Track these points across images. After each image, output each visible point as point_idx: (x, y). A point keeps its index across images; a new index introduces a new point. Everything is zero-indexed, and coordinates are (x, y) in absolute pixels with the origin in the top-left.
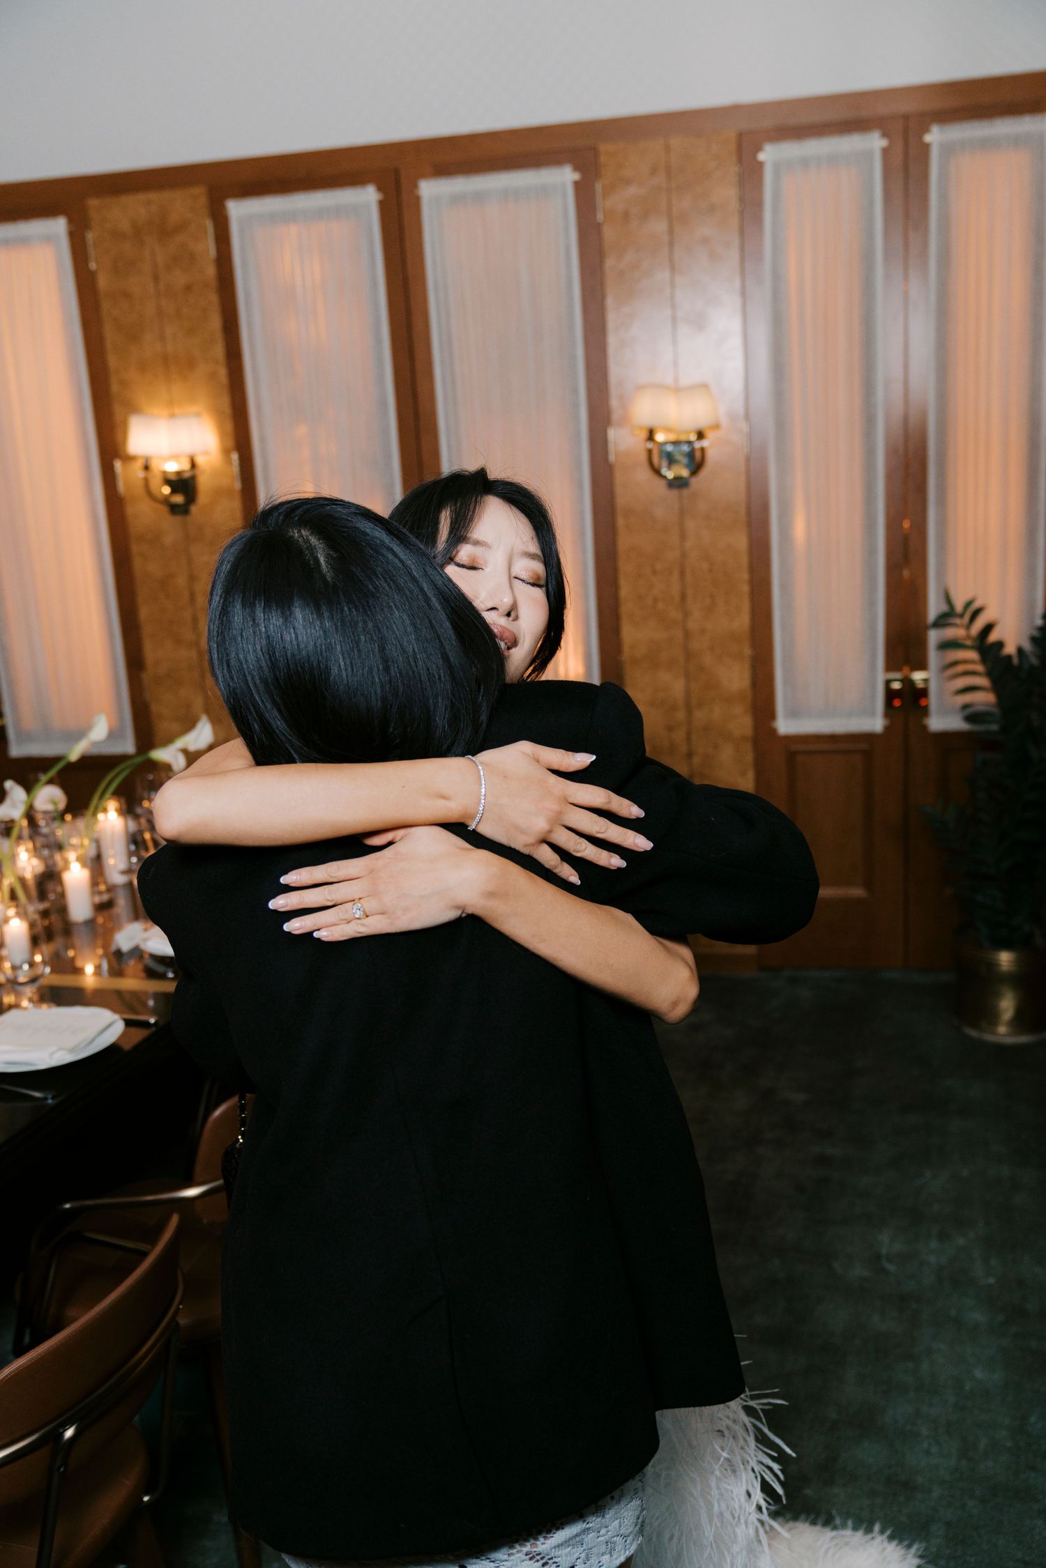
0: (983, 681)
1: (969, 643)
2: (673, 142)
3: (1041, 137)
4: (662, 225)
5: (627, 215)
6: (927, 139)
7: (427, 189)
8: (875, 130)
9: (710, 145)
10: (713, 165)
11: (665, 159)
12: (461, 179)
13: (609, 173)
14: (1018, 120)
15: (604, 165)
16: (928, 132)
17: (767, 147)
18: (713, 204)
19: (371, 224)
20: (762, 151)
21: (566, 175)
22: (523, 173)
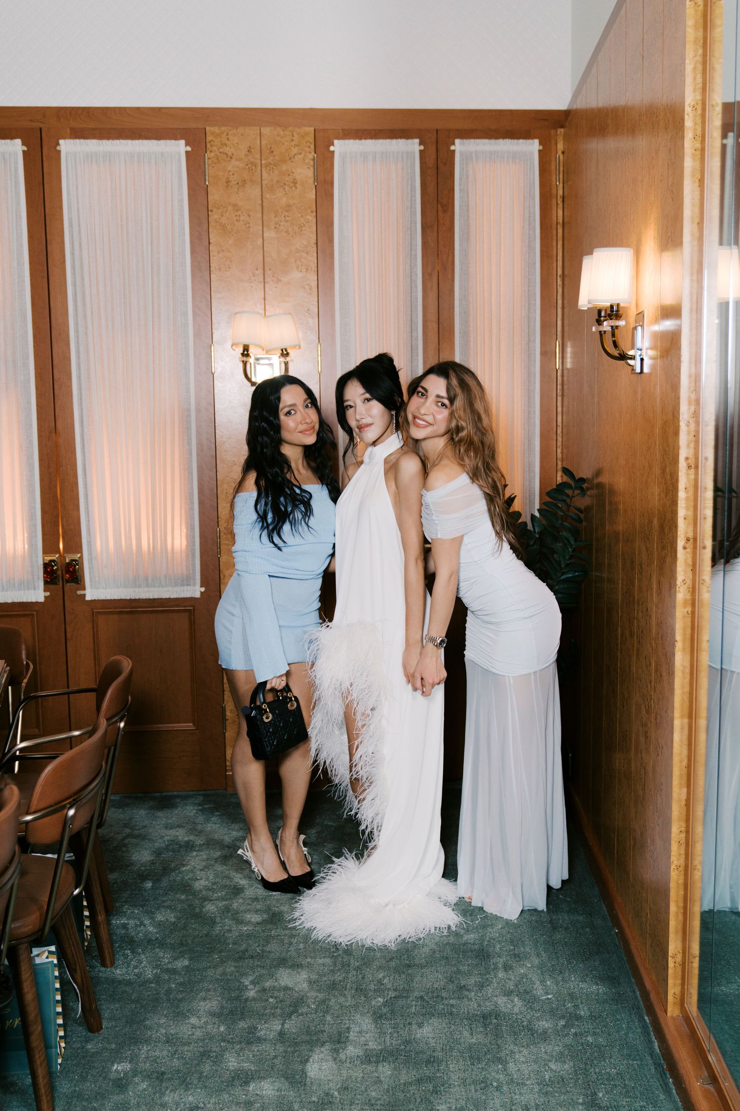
2: (266, 131)
3: (532, 154)
4: (255, 192)
5: (228, 182)
6: (452, 148)
7: (66, 146)
8: (416, 138)
9: (293, 136)
10: (295, 151)
11: (258, 142)
12: (94, 141)
13: (215, 148)
14: (516, 141)
15: (210, 142)
16: (454, 144)
17: (336, 142)
18: (295, 179)
19: (16, 170)
20: (333, 144)
21: (180, 147)
22: (145, 142)
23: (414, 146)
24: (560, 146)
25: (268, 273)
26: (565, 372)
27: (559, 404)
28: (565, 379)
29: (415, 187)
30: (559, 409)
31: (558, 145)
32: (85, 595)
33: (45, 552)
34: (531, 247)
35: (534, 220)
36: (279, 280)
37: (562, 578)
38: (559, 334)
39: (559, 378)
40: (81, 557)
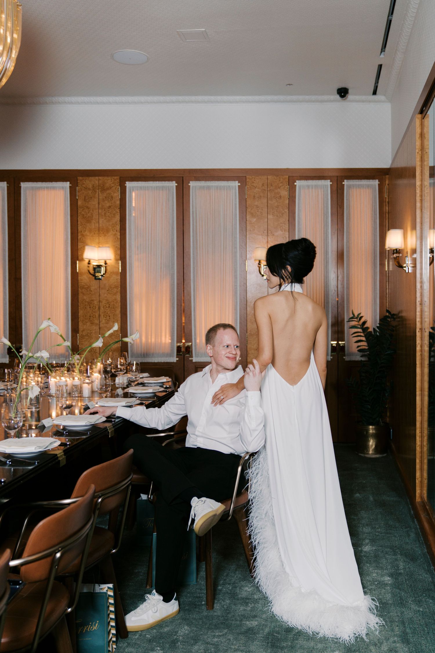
0: (364, 339)
1: (359, 326)
2: (269, 177)
3: (375, 185)
4: (265, 201)
5: (254, 197)
6: (343, 183)
7: (192, 184)
8: (329, 179)
9: (280, 179)
10: (281, 185)
11: (267, 182)
12: (203, 182)
13: (249, 184)
14: (369, 180)
15: (248, 182)
16: (344, 181)
17: (297, 181)
18: (281, 196)
19: (173, 192)
20: (296, 182)
21: (236, 184)
22: (223, 182)
23: (328, 183)
24: (387, 182)
25: (269, 232)
26: (390, 272)
27: (387, 285)
28: (390, 275)
29: (328, 199)
30: (387, 287)
31: (386, 182)
32: (192, 360)
33: (177, 342)
34: (375, 222)
35: (377, 211)
36: (273, 235)
37: (386, 353)
38: (387, 256)
39: (387, 275)
40: (191, 345)
